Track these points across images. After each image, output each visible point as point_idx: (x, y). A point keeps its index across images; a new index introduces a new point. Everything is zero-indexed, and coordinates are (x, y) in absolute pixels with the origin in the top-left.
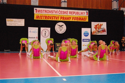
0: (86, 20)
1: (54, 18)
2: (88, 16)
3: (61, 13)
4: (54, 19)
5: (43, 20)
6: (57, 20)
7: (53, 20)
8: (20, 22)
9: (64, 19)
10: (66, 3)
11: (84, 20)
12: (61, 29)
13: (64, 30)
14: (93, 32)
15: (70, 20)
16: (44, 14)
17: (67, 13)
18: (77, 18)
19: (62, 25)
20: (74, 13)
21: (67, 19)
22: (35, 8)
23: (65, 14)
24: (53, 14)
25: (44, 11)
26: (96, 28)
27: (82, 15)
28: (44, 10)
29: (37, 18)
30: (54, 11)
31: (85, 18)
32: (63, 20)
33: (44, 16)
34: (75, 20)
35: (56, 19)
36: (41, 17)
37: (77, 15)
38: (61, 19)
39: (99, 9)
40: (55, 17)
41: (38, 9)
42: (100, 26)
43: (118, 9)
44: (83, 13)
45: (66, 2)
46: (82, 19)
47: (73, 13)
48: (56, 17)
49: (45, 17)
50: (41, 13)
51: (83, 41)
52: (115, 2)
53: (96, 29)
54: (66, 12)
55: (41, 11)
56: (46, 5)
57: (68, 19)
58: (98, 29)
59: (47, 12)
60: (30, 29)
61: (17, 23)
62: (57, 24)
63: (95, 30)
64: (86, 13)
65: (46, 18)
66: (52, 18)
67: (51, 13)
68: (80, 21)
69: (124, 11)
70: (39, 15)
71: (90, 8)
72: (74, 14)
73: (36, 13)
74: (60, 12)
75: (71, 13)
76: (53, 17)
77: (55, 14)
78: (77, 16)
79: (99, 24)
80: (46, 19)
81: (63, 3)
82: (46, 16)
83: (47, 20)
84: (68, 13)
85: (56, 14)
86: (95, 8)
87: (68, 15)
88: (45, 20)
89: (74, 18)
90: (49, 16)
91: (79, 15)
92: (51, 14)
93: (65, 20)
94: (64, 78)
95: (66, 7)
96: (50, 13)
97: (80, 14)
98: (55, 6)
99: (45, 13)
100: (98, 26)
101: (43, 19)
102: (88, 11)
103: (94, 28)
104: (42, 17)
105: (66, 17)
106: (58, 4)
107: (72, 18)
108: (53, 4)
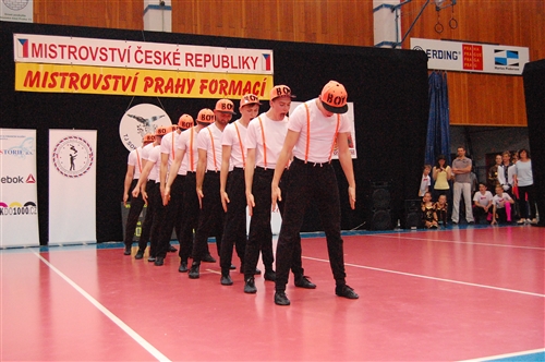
0: (262, 95)
1: (112, 82)
3: (149, 60)
4: (115, 89)
5: (62, 91)
6: (128, 92)
7: (110, 92)
9: (163, 88)
10: (168, 14)
15: (189, 92)
16: (64, 63)
17: (177, 61)
18: (222, 81)
19: (155, 119)
20: (208, 58)
21: (178, 86)
22: (17, 37)
23: (167, 66)
24: (109, 63)
25: (66, 50)
27: (246, 70)
28: (63, 47)
29: (31, 85)
30: (113, 50)
31: (258, 84)
32: (158, 94)
33: (66, 74)
34: (213, 92)
35: (124, 88)
36: (49, 81)
37: (220, 69)
38: (147, 86)
39: (320, 40)
40: (116, 78)
41: (33, 39)
43: (399, 44)
44: (250, 62)
45: (168, 8)
46: (245, 91)
47: (206, 61)
48: (124, 77)
49: (68, 79)
50: (49, 60)
52: (388, 10)
54: (171, 58)
55: (49, 52)
56: (73, 22)
57: (180, 86)
59: (77, 54)
62: (128, 112)
64: (262, 62)
65: (72, 83)
66: (103, 83)
67: (97, 58)
68: (237, 97)
70: (42, 70)
71: (280, 37)
72: (210, 64)
73: (25, 60)
74: (140, 57)
75: (194, 61)
76: (109, 77)
77: (117, 62)
78: (220, 73)
80: (73, 91)
81: (150, 12)
82: (72, 75)
83: (81, 91)
84: (182, 60)
85: (125, 63)
86: (298, 37)
87: (178, 71)
88: (70, 91)
89: (207, 84)
90: (90, 72)
91: (230, 70)
92: (98, 62)
93: (164, 95)
95: (170, 31)
96: (94, 59)
97: (236, 64)
98: (118, 25)
99: (69, 62)
101: (62, 86)
102: (270, 52)
104: (54, 80)
105: (171, 80)
106: (130, 16)
107: (197, 85)
108: (107, 17)
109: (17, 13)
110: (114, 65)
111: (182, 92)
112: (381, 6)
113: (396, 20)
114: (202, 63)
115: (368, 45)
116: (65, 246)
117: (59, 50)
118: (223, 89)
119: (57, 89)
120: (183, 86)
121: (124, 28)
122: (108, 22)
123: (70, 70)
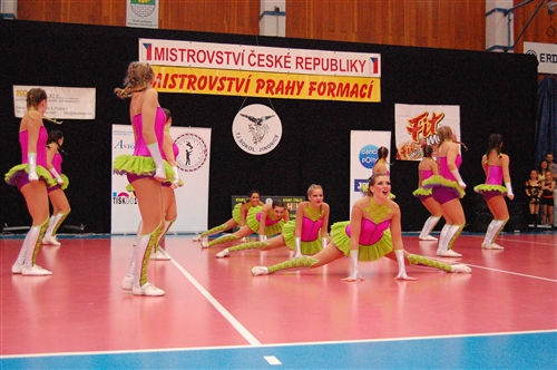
0: (369, 97)
1: (226, 83)
2: (382, 78)
3: (261, 63)
4: (229, 90)
5: (181, 91)
6: (242, 93)
7: (225, 92)
8: (75, 100)
9: (274, 90)
10: (283, 20)
11: (363, 96)
12: (258, 133)
13: (274, 140)
14: (403, 148)
15: (298, 94)
16: (184, 65)
17: (288, 65)
18: (330, 84)
20: (317, 61)
21: (288, 88)
22: (142, 41)
23: (278, 69)
24: (224, 65)
25: (185, 53)
26: (413, 131)
27: (353, 73)
28: (182, 50)
30: (228, 53)
31: (365, 86)
32: (269, 95)
33: (185, 76)
34: (321, 94)
35: (238, 90)
36: (170, 82)
37: (329, 72)
38: (259, 87)
39: (431, 44)
40: (231, 79)
41: (157, 43)
42: (433, 122)
43: (511, 48)
44: (358, 65)
45: (282, 14)
46: (352, 92)
47: (315, 64)
48: (238, 79)
49: (187, 80)
51: (356, 190)
52: (501, 14)
53: (415, 136)
54: (282, 61)
55: (170, 55)
56: (195, 29)
57: (290, 88)
58: (425, 134)
59: (195, 57)
60: (119, 133)
61: (64, 105)
63: (409, 138)
64: (369, 66)
65: (191, 84)
66: (218, 84)
67: (214, 61)
68: (344, 99)
69: (539, 59)
70: (163, 71)
71: (390, 43)
72: (319, 67)
74: (253, 60)
75: (303, 64)
76: (224, 78)
77: (232, 65)
78: (329, 76)
79: (426, 114)
80: (191, 91)
81: (267, 19)
82: (190, 76)
83: (198, 91)
84: (293, 64)
85: (239, 66)
86: (408, 40)
87: (288, 73)
88: (188, 91)
89: (316, 87)
90: (207, 74)
91: (338, 72)
92: (214, 65)
93: (275, 96)
94: (271, 352)
95: (282, 34)
96: (211, 62)
97: (344, 67)
98: (235, 31)
99: (188, 64)
100: (423, 124)
101: (181, 87)
102: (378, 56)
103: (407, 131)
104: (174, 81)
105: (281, 82)
106: (246, 22)
107: (307, 87)
108: (225, 22)
109: (143, 19)
110: (229, 68)
111: (292, 94)
112: (493, 11)
113: (509, 24)
114: (311, 66)
115: (479, 49)
116: (179, 234)
117: (179, 54)
118: (331, 91)
119: (176, 90)
120: (293, 88)
121: (241, 33)
122: (226, 27)
123: (189, 72)
